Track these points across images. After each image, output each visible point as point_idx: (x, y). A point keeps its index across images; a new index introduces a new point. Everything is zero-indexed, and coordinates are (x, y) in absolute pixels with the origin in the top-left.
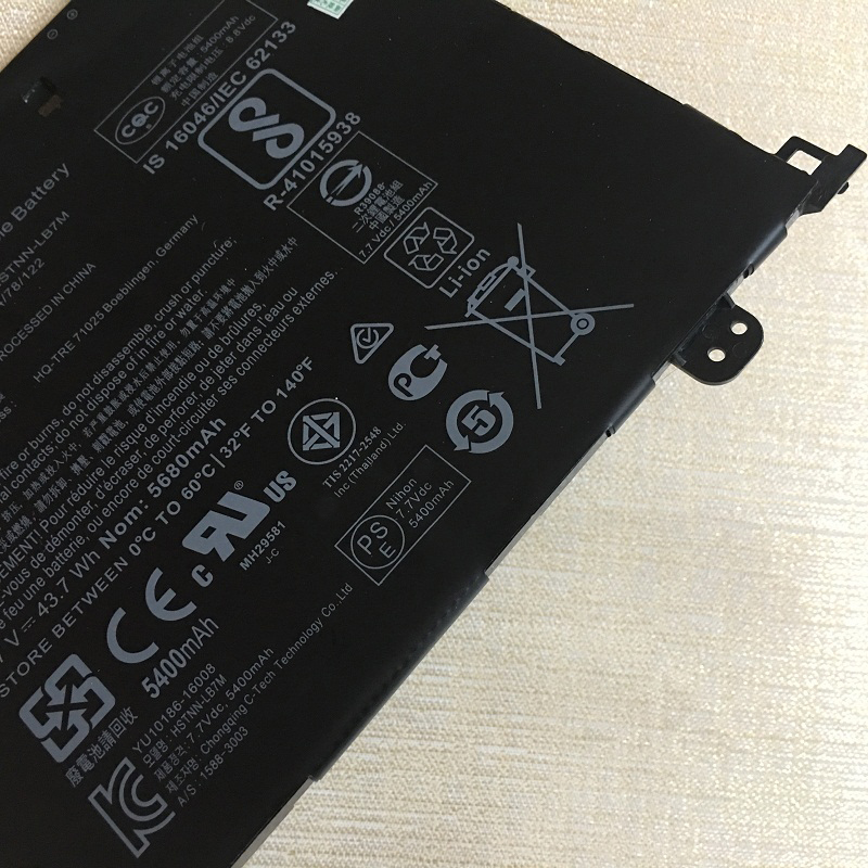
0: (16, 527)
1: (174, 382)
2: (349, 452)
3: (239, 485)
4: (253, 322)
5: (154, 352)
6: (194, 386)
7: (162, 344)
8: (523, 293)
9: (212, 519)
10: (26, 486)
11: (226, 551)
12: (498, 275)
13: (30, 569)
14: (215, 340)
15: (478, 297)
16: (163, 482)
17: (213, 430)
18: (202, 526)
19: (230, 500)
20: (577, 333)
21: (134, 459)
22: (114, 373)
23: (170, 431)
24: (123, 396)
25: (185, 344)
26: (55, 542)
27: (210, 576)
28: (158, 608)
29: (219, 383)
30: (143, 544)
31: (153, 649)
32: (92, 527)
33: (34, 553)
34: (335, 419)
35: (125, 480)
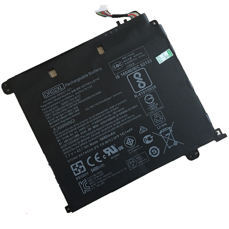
0: (76, 135)
1: (109, 122)
2: (133, 147)
3: (114, 145)
4: (125, 117)
5: (107, 115)
6: (112, 124)
7: (109, 114)
8: (169, 134)
9: (108, 148)
10: (80, 129)
11: (109, 155)
12: (167, 129)
13: (77, 143)
14: (118, 118)
15: (162, 131)
16: (103, 139)
17: (113, 134)
18: (107, 149)
19: (112, 147)
20: (174, 144)
21: (99, 132)
22: (99, 115)
23: (106, 130)
24: (100, 120)
25: (113, 116)
26: (82, 141)
27: (106, 157)
28: (96, 159)
29: (116, 126)
30: (96, 147)
31: (94, 165)
32: (89, 141)
33: (78, 141)
34: (133, 141)
35: (96, 136)
